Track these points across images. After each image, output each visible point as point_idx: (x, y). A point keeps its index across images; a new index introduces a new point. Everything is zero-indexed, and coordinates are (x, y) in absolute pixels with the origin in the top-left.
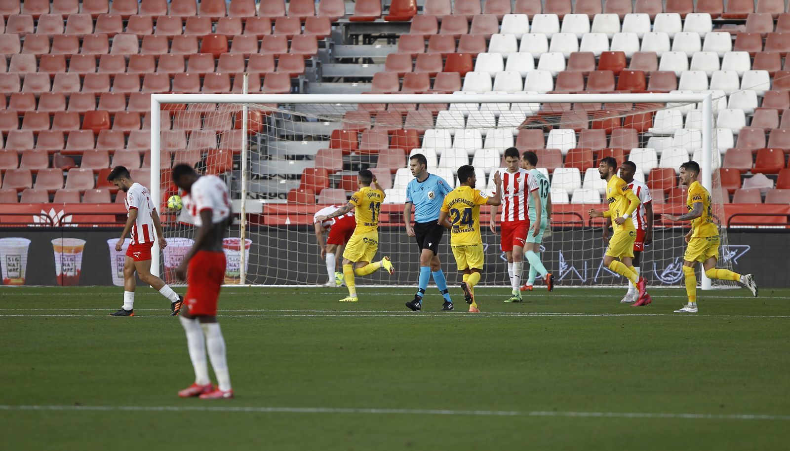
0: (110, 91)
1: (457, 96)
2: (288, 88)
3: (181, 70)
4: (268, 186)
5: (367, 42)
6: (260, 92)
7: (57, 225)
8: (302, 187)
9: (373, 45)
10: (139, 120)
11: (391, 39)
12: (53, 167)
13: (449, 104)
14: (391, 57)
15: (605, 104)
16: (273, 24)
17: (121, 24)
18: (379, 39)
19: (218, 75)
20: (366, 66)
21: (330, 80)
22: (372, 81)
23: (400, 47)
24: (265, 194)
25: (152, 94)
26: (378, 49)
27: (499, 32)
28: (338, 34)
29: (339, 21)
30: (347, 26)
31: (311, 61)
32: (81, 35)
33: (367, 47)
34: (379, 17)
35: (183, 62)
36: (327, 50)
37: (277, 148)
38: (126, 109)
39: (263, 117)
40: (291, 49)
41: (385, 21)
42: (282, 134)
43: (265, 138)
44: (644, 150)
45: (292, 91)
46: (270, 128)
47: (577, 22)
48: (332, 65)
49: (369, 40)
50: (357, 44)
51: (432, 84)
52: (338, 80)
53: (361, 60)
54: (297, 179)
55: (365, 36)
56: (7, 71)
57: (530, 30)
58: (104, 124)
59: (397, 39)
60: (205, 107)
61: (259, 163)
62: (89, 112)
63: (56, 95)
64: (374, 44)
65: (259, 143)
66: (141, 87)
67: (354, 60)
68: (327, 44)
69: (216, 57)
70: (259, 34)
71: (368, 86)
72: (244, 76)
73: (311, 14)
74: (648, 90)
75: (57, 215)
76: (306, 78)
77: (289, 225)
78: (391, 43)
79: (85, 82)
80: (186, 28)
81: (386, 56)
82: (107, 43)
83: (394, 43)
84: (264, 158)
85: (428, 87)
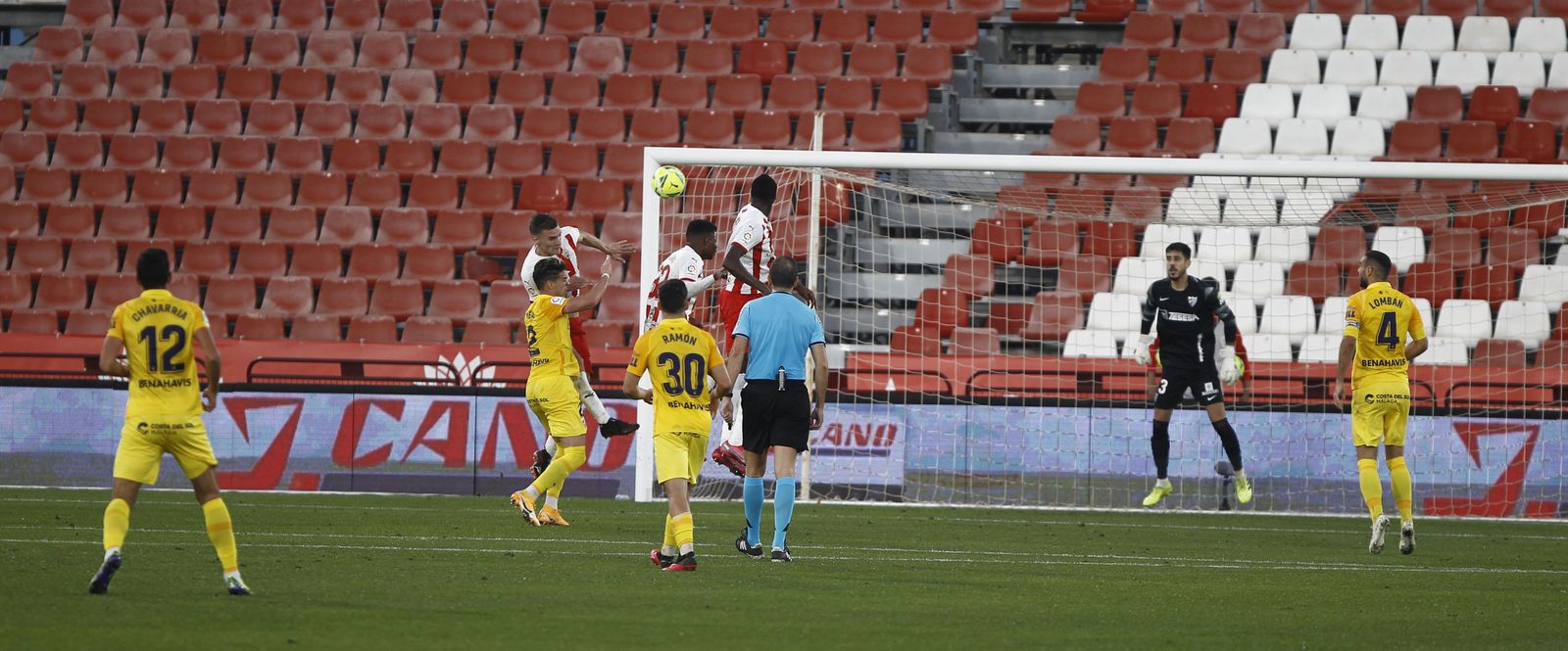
0: (570, 139)
1: (1206, 162)
2: (898, 141)
3: (701, 105)
4: (856, 320)
5: (1044, 60)
6: (845, 147)
7: (468, 384)
8: (918, 324)
9: (1054, 66)
10: (622, 193)
11: (1088, 55)
12: (463, 278)
13: (1191, 178)
14: (1086, 87)
15: (1480, 184)
16: (871, 24)
17: (593, 17)
18: (1065, 55)
19: (769, 116)
20: (1040, 103)
21: (973, 127)
22: (1051, 131)
23: (1103, 69)
24: (851, 335)
25: (646, 148)
26: (1064, 73)
27: (1287, 45)
28: (991, 44)
29: (993, 20)
30: (1007, 28)
31: (940, 92)
32: (519, 37)
33: (1044, 69)
34: (1066, 15)
35: (704, 89)
36: (969, 73)
37: (873, 252)
38: (598, 175)
39: (849, 196)
40: (904, 70)
41: (1078, 22)
42: (882, 224)
43: (852, 232)
44: (1549, 268)
45: (903, 146)
46: (861, 217)
47: (1429, 30)
48: (977, 100)
49: (1047, 56)
50: (1025, 62)
51: (1161, 138)
52: (988, 128)
53: (1030, 93)
54: (908, 308)
55: (1041, 49)
56: (383, 99)
57: (1344, 43)
58: (559, 199)
59: (1098, 56)
60: (742, 173)
61: (842, 279)
62: (531, 178)
63: (471, 145)
64: (1058, 62)
65: (841, 242)
66: (627, 134)
67: (1019, 92)
68: (971, 63)
69: (766, 83)
70: (846, 41)
71: (1042, 140)
72: (816, 117)
73: (940, 8)
74: (1560, 157)
75: (467, 365)
76: (930, 124)
77: (891, 392)
78: (1088, 62)
79: (524, 123)
80: (712, 28)
81: (1077, 87)
82: (567, 52)
83: (1093, 63)
84: (850, 269)
85: (1155, 145)
